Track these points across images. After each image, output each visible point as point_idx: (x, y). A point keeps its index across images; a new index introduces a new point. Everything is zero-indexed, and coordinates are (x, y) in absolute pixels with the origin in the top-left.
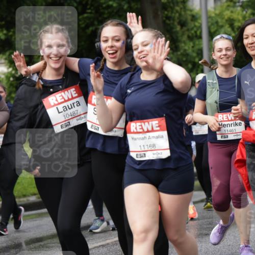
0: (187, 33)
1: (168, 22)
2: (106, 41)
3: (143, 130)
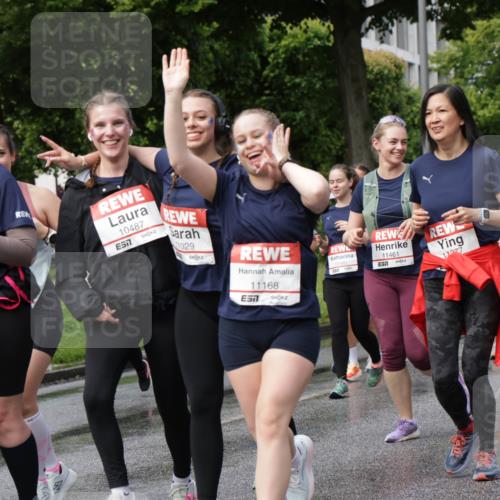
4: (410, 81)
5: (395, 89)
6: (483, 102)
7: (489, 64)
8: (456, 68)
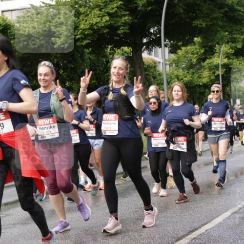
0: (156, 82)
4: (159, 68)
5: (154, 71)
6: (185, 75)
7: (187, 62)
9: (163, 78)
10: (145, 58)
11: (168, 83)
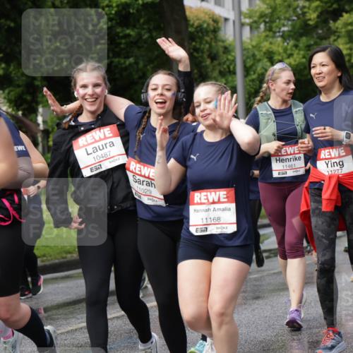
0: (218, 68)
1: (195, 54)
2: (155, 89)
3: (208, 200)
4: (225, 34)
5: (213, 41)
6: (289, 52)
7: (294, 20)
8: (266, 22)
9: (235, 58)
10: (191, 8)
11: (247, 70)
